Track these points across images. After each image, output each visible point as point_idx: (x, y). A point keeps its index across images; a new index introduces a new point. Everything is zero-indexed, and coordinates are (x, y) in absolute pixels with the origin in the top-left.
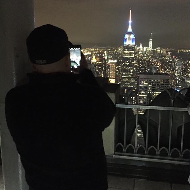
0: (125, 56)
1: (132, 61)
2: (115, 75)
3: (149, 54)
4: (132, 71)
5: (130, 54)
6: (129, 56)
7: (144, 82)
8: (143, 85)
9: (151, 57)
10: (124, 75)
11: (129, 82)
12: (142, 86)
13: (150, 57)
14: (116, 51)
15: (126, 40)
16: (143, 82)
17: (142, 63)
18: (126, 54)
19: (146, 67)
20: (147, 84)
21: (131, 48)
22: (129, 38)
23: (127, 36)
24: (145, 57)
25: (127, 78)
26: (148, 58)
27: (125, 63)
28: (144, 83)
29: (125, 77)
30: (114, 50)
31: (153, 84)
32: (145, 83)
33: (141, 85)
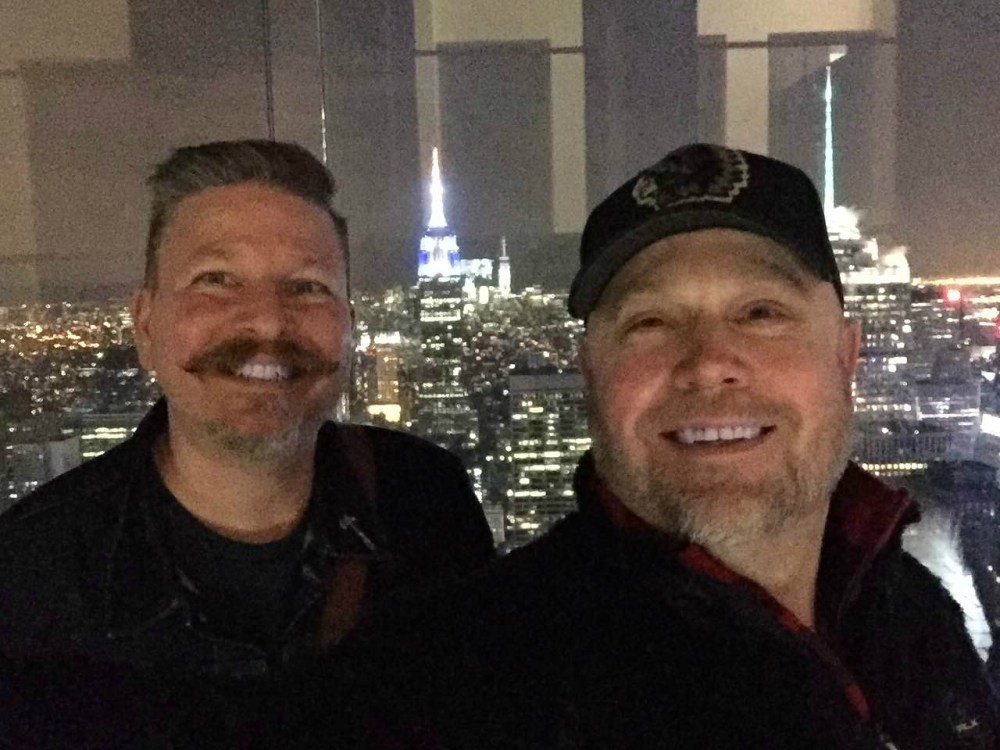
0: (426, 318)
1: (453, 337)
2: (396, 391)
3: (501, 312)
4: (456, 372)
5: (445, 308)
6: (442, 318)
7: (530, 403)
8: (525, 416)
9: (511, 323)
10: (429, 391)
11: (447, 416)
12: (523, 419)
13: (508, 320)
14: (377, 304)
15: (426, 257)
16: (524, 404)
17: (482, 345)
18: (429, 310)
19: (501, 359)
20: (540, 410)
21: (445, 286)
22: (437, 251)
23: (427, 244)
24: (491, 325)
25: (440, 399)
26: (499, 328)
27: (428, 344)
28: (527, 408)
29: (430, 399)
30: (371, 303)
31: (561, 409)
32: (534, 405)
33: (517, 417)
